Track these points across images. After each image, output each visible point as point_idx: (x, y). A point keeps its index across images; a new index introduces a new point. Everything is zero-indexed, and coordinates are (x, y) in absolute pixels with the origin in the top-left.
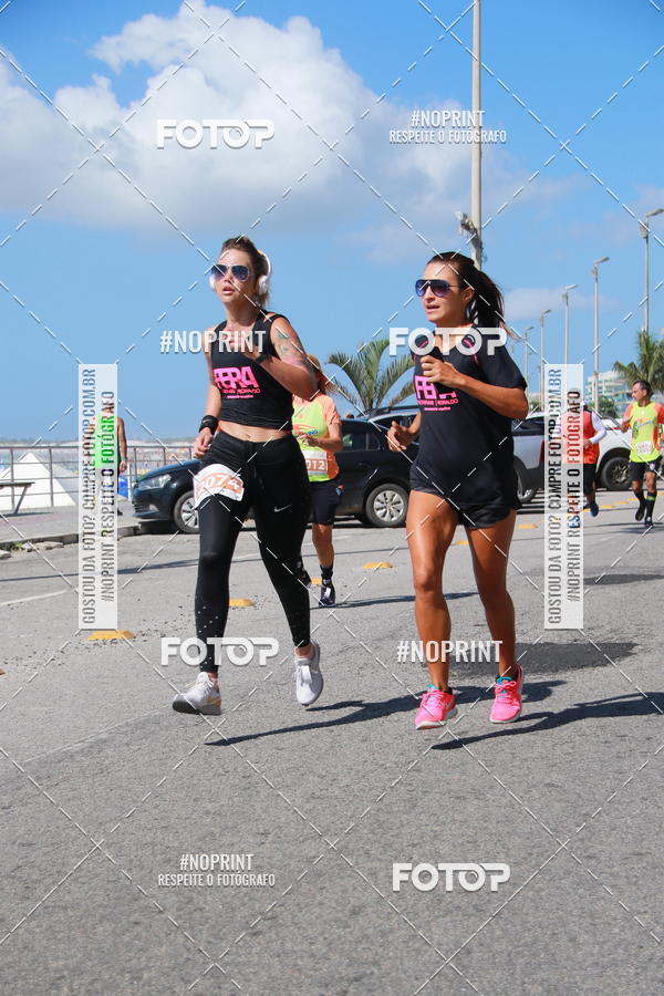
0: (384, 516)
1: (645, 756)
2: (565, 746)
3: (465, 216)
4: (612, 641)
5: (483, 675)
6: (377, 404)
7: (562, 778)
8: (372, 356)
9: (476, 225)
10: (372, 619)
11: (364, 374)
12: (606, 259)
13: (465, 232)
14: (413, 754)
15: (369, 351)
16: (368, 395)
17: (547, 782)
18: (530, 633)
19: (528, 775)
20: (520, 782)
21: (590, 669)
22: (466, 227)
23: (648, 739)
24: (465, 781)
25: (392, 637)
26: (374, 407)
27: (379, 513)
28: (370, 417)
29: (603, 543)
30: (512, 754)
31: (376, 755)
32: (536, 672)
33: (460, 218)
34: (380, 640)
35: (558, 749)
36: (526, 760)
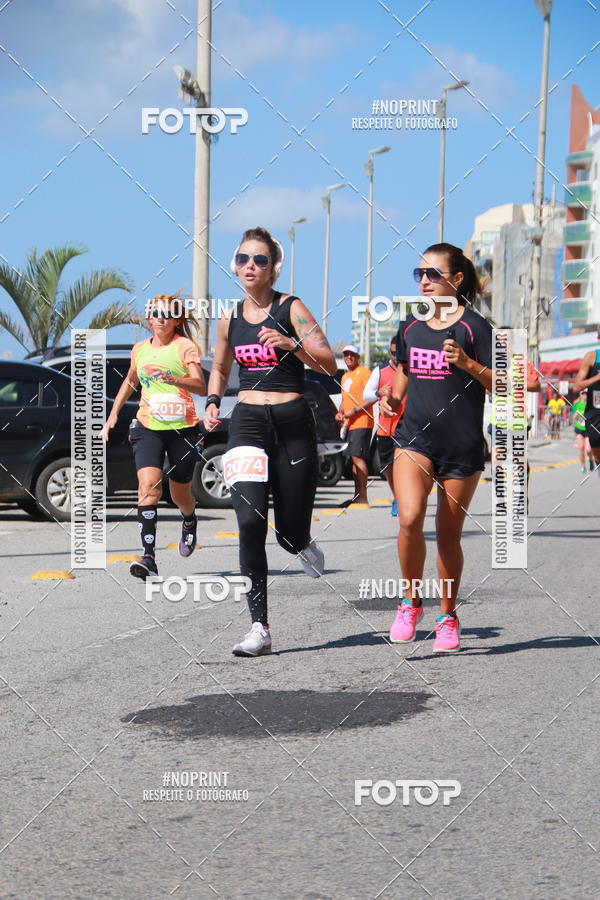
0: (62, 504)
1: (450, 856)
2: (334, 839)
3: (188, 74)
4: (397, 690)
5: (211, 734)
6: (55, 341)
7: (332, 885)
8: (49, 271)
9: (204, 89)
10: (46, 652)
11: (36, 296)
12: (386, 150)
13: (188, 97)
14: (111, 849)
15: (44, 263)
16: (42, 327)
17: (309, 890)
18: (278, 676)
19: (280, 881)
20: (270, 891)
21: (366, 729)
22: (189, 89)
23: (454, 830)
24: (189, 888)
25: (76, 678)
26: (50, 344)
27: (54, 500)
28: (45, 359)
29: (381, 551)
30: (258, 849)
31: (55, 850)
32: (290, 731)
33: (180, 76)
34: (58, 681)
35: (324, 842)
36: (277, 858)
